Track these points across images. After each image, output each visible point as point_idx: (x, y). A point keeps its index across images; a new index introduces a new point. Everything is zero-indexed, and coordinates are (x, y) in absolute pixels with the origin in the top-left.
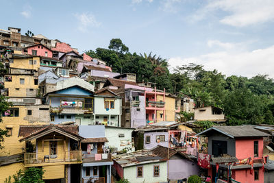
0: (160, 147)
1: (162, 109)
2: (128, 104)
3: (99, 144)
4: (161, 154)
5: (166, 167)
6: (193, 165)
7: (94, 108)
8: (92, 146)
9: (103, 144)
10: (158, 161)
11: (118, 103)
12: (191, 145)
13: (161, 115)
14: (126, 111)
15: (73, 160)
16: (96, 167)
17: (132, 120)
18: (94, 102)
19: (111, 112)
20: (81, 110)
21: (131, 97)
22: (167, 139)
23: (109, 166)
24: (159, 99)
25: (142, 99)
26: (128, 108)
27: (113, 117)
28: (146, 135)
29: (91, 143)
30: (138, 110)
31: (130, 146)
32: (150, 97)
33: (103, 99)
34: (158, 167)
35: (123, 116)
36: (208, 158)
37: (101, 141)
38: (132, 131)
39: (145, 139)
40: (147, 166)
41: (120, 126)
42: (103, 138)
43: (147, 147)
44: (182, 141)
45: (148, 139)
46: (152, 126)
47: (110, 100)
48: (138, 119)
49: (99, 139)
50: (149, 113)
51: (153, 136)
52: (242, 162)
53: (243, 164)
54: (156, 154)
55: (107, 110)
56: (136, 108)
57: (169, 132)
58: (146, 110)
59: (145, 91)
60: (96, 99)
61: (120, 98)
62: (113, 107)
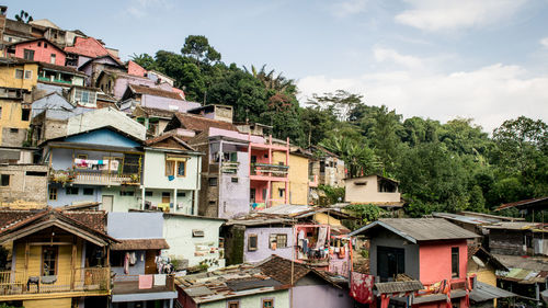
0: (276, 259)
1: (283, 179)
2: (215, 169)
3: (149, 253)
4: (278, 274)
5: (288, 301)
6: (341, 296)
7: (142, 173)
9: (158, 252)
10: (272, 289)
11: (193, 165)
12: (338, 254)
13: (281, 191)
14: (209, 181)
15: (91, 287)
16: (141, 302)
17: (221, 202)
18: (143, 161)
19: (177, 184)
20: (115, 178)
21: (221, 153)
22: (291, 241)
23: (168, 300)
24: (277, 159)
25: (244, 158)
26: (213, 175)
27: (182, 194)
28: (248, 234)
29: (131, 251)
30: (235, 180)
31: (216, 256)
32: (258, 155)
33: (161, 157)
34: (270, 303)
35: (203, 192)
36: (368, 282)
37: (153, 247)
38: (220, 224)
39: (246, 241)
40: (248, 300)
41: (196, 214)
42: (157, 241)
43: (251, 259)
44: (319, 246)
45: (253, 242)
46: (261, 215)
47: (177, 159)
48: (234, 200)
49: (150, 242)
50: (257, 188)
51: (264, 236)
52: (431, 288)
53: (433, 292)
54: (267, 274)
55: (171, 178)
56: (230, 177)
57: (296, 226)
58: (251, 181)
59: (249, 142)
60: (148, 156)
61: (198, 156)
62: (183, 174)
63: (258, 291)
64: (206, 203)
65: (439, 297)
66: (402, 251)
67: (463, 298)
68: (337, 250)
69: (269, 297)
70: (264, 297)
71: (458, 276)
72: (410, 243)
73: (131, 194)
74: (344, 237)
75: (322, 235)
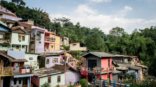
0: (56, 65)
1: (54, 43)
2: (34, 39)
3: (21, 63)
4: (60, 69)
5: (64, 76)
6: (77, 74)
7: (11, 40)
8: (16, 65)
9: (23, 63)
11: (27, 37)
13: (52, 46)
14: (32, 43)
15: (7, 73)
17: (36, 49)
18: (11, 35)
19: (22, 43)
20: (2, 41)
21: (36, 34)
22: (59, 60)
24: (51, 36)
25: (43, 35)
26: (33, 41)
27: (23, 46)
28: (47, 58)
29: (16, 62)
30: (40, 42)
31: (36, 65)
32: (47, 35)
33: (17, 34)
34: (60, 77)
35: (30, 46)
36: (87, 69)
38: (37, 55)
39: (46, 61)
40: (54, 76)
43: (47, 66)
44: (67, 62)
45: (48, 61)
46: (48, 53)
47: (22, 35)
48: (40, 48)
49: (21, 60)
50: (47, 45)
51: (51, 59)
52: (104, 70)
53: (105, 71)
54: (56, 69)
55: (20, 41)
56: (38, 41)
57: (60, 56)
58: (45, 43)
59: (44, 31)
60: (13, 34)
61: (29, 34)
62: (24, 40)
63: (56, 73)
64: (31, 49)
65: (106, 72)
66: (96, 61)
67: (111, 73)
68: (72, 63)
69: (59, 75)
70: (58, 75)
71: (109, 67)
72: (99, 58)
73: (6, 46)
74: (74, 59)
75: (67, 59)
